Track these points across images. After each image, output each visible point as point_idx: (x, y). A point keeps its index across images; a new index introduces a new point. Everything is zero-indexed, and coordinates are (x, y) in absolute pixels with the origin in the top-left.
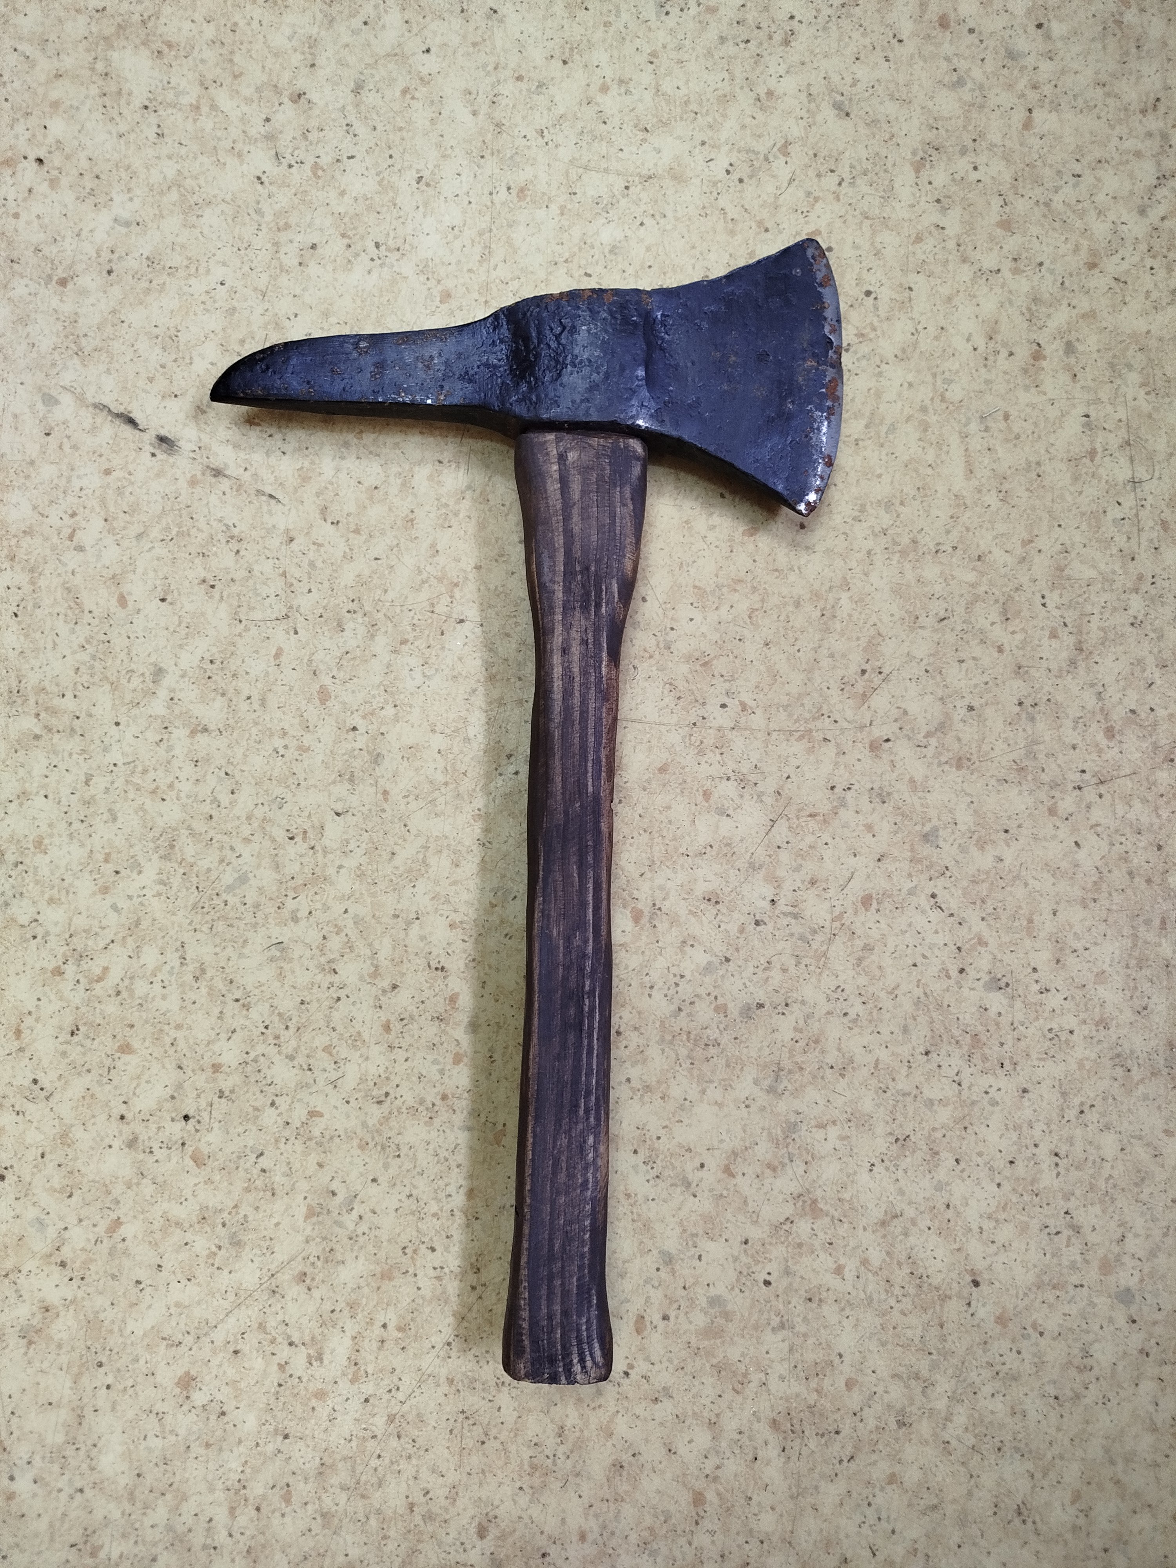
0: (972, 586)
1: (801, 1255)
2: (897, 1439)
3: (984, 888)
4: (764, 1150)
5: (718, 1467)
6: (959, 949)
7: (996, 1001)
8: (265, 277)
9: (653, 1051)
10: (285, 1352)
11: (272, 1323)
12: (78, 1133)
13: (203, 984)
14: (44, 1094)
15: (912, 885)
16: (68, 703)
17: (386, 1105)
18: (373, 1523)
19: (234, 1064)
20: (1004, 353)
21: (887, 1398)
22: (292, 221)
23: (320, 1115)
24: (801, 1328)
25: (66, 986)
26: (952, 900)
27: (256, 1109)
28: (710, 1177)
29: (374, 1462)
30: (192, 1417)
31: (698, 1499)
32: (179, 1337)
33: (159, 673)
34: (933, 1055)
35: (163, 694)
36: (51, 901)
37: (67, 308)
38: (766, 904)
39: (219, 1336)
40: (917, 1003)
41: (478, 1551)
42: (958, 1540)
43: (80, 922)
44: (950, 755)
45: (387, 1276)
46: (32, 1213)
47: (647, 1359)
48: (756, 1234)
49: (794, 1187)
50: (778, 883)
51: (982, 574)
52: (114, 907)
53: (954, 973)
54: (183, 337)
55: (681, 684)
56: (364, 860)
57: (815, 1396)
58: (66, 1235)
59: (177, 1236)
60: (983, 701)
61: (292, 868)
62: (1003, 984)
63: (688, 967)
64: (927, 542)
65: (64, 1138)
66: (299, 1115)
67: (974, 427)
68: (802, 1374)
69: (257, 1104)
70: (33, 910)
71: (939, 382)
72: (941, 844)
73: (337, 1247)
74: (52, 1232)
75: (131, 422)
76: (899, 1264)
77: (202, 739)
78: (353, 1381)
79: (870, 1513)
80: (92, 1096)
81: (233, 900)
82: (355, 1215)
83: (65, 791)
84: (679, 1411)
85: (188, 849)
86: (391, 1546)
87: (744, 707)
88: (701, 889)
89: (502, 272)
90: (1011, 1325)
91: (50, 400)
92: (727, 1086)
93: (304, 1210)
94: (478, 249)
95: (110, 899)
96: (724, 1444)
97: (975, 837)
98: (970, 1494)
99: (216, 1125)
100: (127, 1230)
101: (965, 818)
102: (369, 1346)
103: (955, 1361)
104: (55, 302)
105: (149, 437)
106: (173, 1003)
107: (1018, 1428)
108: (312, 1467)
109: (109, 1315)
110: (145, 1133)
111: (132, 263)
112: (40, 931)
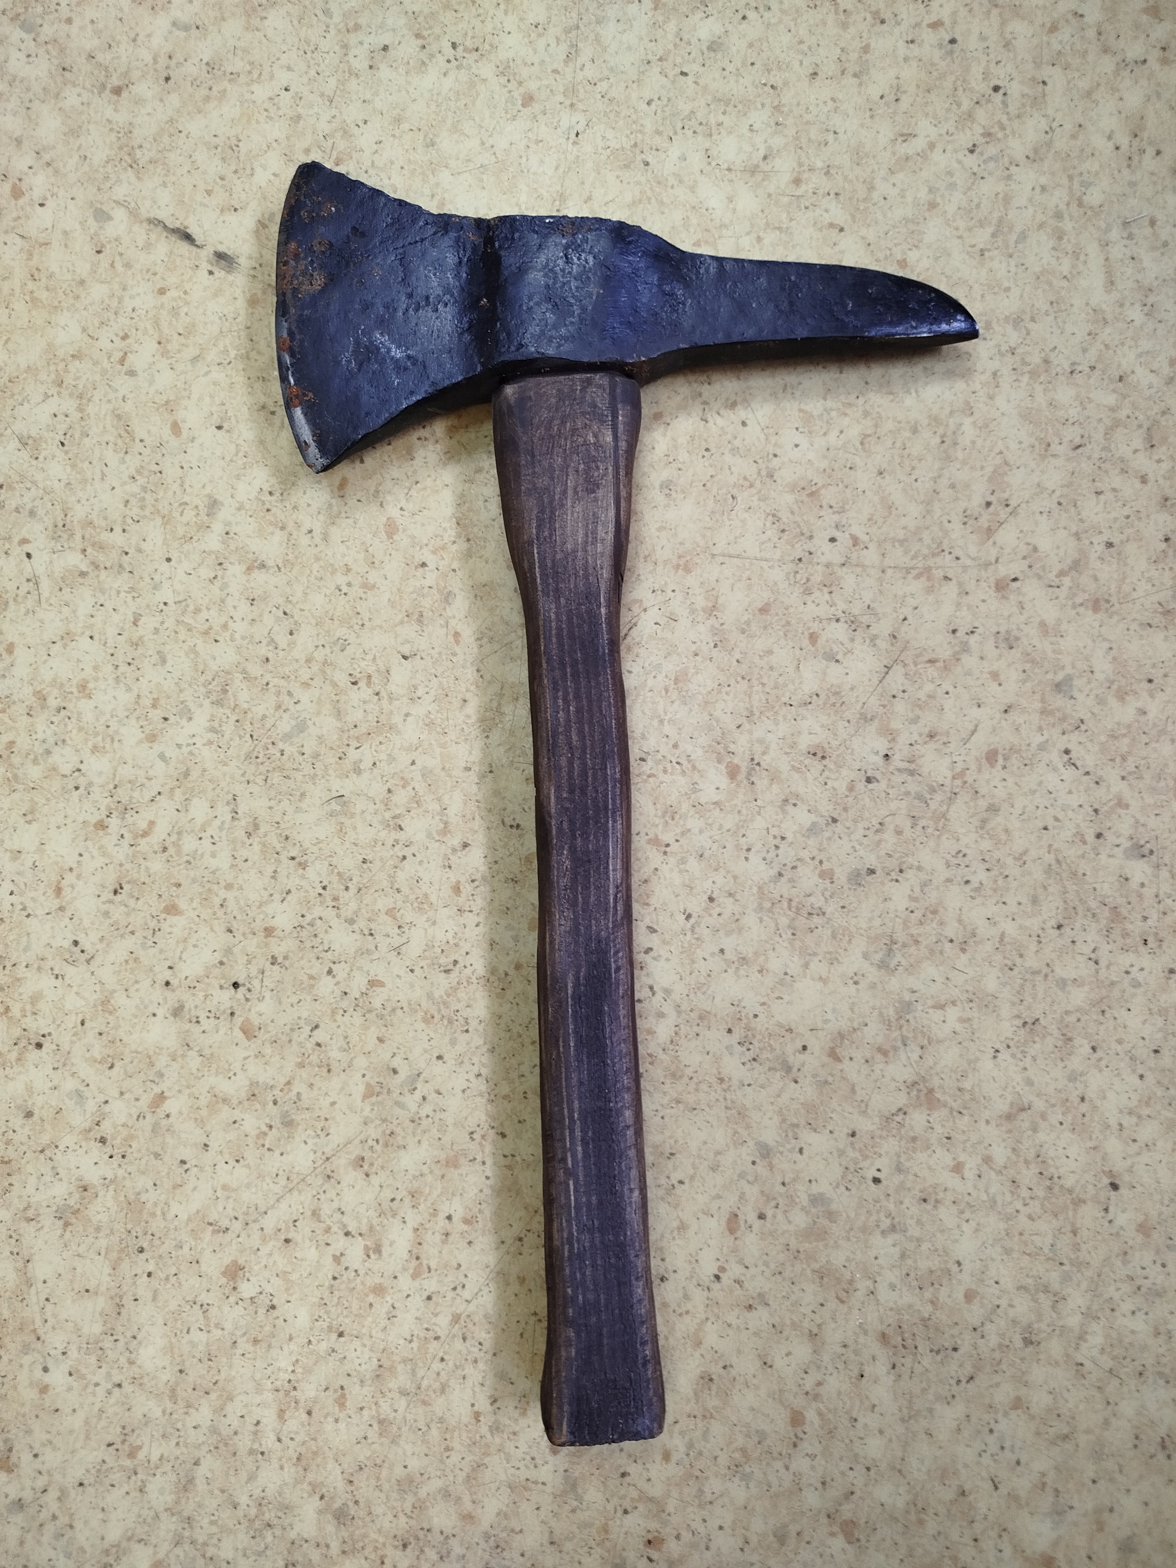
0: (1112, 409)
1: (914, 1150)
2: (1023, 1359)
3: (1124, 744)
4: (874, 1032)
5: (819, 1384)
6: (1096, 811)
7: (1139, 870)
8: (333, 82)
9: (750, 920)
10: (340, 1243)
11: (326, 1210)
12: (120, 999)
13: (255, 840)
14: (85, 956)
15: (1042, 739)
16: (117, 539)
17: (454, 975)
18: (435, 1432)
19: (288, 928)
20: (1150, 151)
21: (1012, 1313)
22: (362, 21)
23: (381, 984)
24: (914, 1231)
25: (109, 841)
26: (1088, 758)
27: (311, 977)
28: (812, 1061)
29: (437, 1366)
30: (239, 1310)
31: (797, 1419)
32: (225, 1223)
33: (213, 505)
34: (1066, 930)
35: (218, 528)
36: (95, 749)
37: (121, 118)
38: (879, 760)
39: (269, 1223)
40: (1048, 870)
41: (549, 1467)
42: (1092, 1475)
43: (126, 772)
44: (1086, 597)
45: (452, 1163)
46: (70, 1084)
47: (741, 1262)
48: (865, 1125)
49: (908, 1074)
50: (892, 736)
51: (1124, 396)
52: (162, 757)
53: (1090, 837)
54: (243, 147)
55: (785, 516)
56: (433, 707)
57: (929, 1308)
58: (107, 1109)
59: (226, 1114)
60: (1124, 537)
61: (356, 716)
62: (1146, 851)
63: (789, 828)
64: (1061, 362)
65: (105, 1004)
66: (358, 984)
67: (1115, 234)
68: (915, 1283)
69: (313, 972)
70: (76, 759)
71: (1076, 185)
72: (1076, 694)
73: (398, 1130)
74: (91, 1106)
75: (188, 237)
76: (1027, 1162)
77: (260, 577)
78: (415, 1276)
79: (991, 1440)
80: (136, 960)
81: (289, 749)
82: (418, 1095)
83: (111, 632)
84: (776, 1320)
85: (243, 694)
86: (455, 1458)
87: (855, 541)
88: (805, 742)
89: (590, 72)
90: (1155, 1235)
91: (102, 216)
92: (833, 961)
93: (362, 1088)
94: (564, 48)
95: (157, 748)
96: (826, 1358)
97: (1114, 687)
98: (1106, 1423)
99: (268, 994)
100: (170, 1106)
101: (1103, 666)
102: (432, 1239)
103: (1089, 1273)
104: (109, 112)
105: (207, 253)
106: (223, 862)
107: (1161, 1351)
108: (368, 1368)
109: (151, 1197)
110: (190, 1001)
111: (192, 69)
112: (82, 782)
